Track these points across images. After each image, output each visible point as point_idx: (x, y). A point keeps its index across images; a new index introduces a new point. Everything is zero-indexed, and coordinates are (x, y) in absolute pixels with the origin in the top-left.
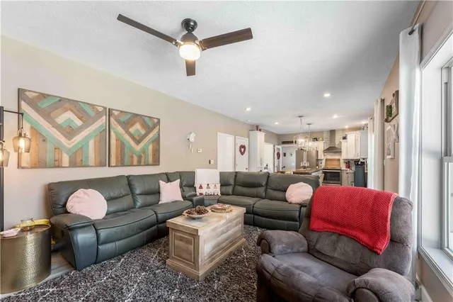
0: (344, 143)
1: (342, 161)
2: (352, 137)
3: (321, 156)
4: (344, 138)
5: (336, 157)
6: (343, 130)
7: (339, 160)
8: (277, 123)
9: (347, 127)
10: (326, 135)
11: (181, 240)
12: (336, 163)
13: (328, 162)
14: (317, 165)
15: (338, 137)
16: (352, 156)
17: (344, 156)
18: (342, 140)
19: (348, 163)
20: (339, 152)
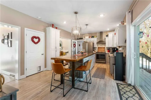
1: (106, 49)
2: (111, 35)
3: (96, 46)
4: (107, 36)
5: (103, 46)
6: (107, 32)
7: (104, 48)
9: (108, 29)
10: (98, 35)
12: (103, 49)
13: (99, 49)
14: (94, 51)
15: (104, 36)
16: (111, 46)
17: (107, 45)
18: (106, 37)
19: (109, 49)
20: (104, 43)
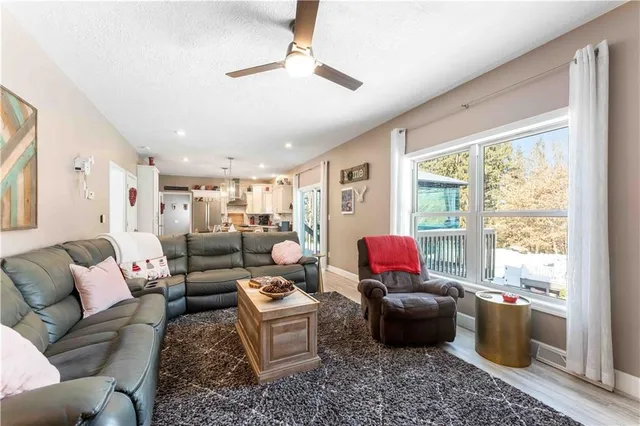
0: (248, 194)
1: (246, 217)
2: (258, 189)
3: (225, 210)
4: (249, 190)
5: (240, 212)
6: (252, 181)
7: (242, 215)
8: (186, 160)
9: (254, 178)
11: (286, 331)
12: (239, 218)
13: (231, 218)
15: (243, 188)
16: (258, 211)
17: (249, 210)
18: (246, 192)
19: (252, 218)
20: (243, 205)
